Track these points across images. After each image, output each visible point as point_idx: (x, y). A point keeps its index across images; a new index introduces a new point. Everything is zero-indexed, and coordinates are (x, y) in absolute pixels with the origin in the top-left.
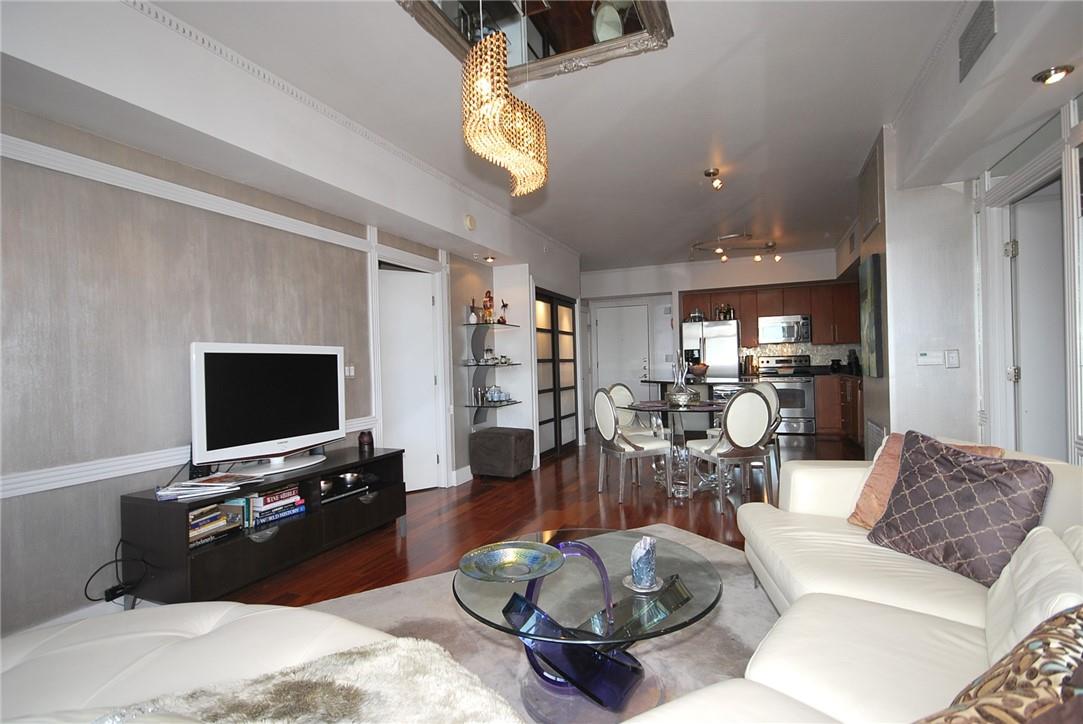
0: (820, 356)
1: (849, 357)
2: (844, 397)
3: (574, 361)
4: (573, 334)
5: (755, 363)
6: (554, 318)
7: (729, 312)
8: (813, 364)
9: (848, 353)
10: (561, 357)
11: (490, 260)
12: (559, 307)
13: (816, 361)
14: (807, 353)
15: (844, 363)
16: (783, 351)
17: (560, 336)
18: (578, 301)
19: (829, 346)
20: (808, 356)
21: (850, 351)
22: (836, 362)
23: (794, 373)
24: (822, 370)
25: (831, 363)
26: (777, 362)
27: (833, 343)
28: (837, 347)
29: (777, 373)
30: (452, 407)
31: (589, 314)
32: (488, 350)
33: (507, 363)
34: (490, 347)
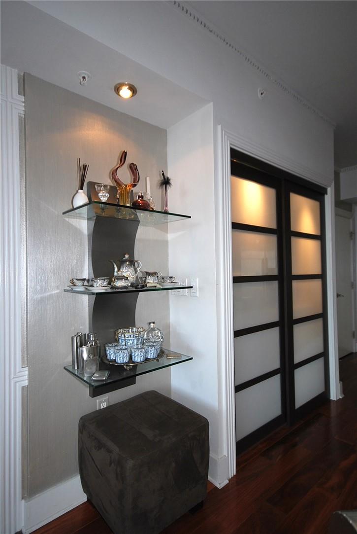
3: (322, 276)
4: (320, 238)
10: (295, 272)
11: (126, 91)
17: (294, 240)
18: (329, 190)
30: (26, 372)
31: (351, 220)
32: (126, 261)
33: (158, 286)
34: (127, 256)
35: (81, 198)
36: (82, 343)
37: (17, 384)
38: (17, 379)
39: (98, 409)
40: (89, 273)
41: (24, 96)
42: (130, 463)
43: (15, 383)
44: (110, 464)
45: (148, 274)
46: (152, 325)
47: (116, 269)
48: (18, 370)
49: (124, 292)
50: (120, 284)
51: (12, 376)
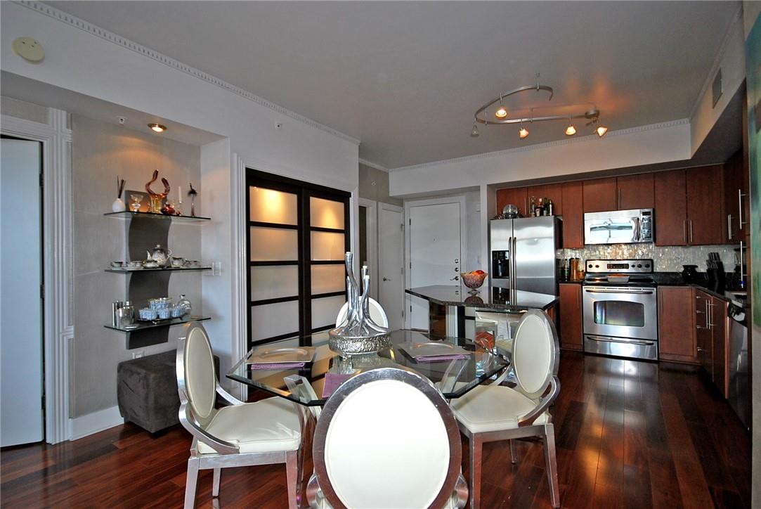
0: (669, 260)
1: (709, 262)
2: (701, 319)
4: (343, 231)
5: (581, 267)
6: (304, 211)
7: (546, 206)
8: (658, 269)
9: (708, 258)
10: (314, 258)
11: (157, 129)
12: (311, 198)
13: (660, 268)
14: (650, 256)
15: (702, 269)
16: (617, 253)
17: (313, 233)
18: (354, 194)
19: (680, 248)
20: (652, 260)
21: (711, 255)
22: (690, 269)
23: (630, 280)
24: (670, 279)
25: (682, 270)
26: (609, 266)
27: (687, 244)
28: (691, 249)
29: (606, 280)
30: (72, 328)
31: (402, 214)
32: (157, 249)
33: (181, 267)
34: (158, 246)
35: (119, 205)
36: (119, 306)
37: (65, 338)
38: (65, 334)
39: (134, 358)
40: (126, 259)
41: (72, 129)
42: (152, 376)
43: (63, 336)
44: (140, 381)
45: (175, 259)
46: (182, 297)
47: (149, 255)
48: (65, 327)
49: (153, 270)
50: (149, 265)
51: (61, 331)
